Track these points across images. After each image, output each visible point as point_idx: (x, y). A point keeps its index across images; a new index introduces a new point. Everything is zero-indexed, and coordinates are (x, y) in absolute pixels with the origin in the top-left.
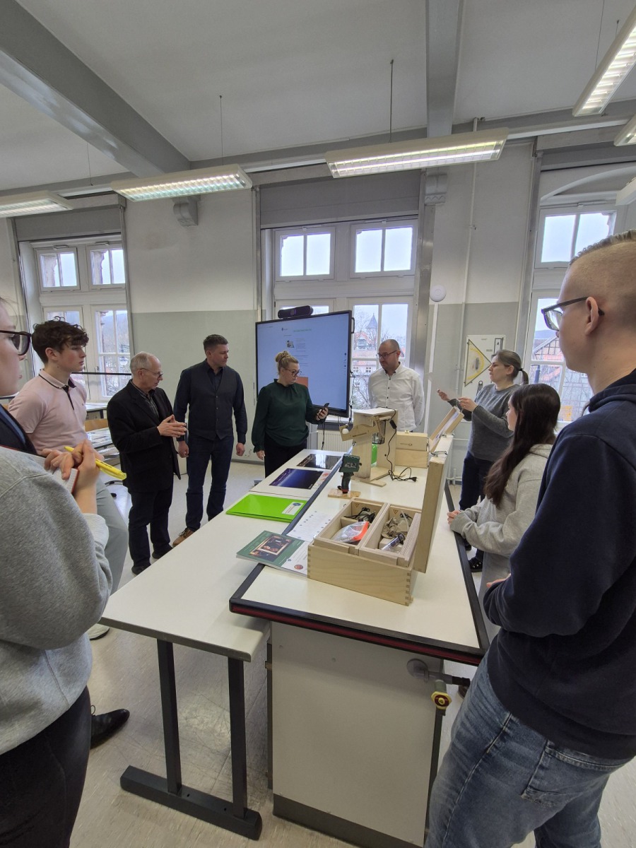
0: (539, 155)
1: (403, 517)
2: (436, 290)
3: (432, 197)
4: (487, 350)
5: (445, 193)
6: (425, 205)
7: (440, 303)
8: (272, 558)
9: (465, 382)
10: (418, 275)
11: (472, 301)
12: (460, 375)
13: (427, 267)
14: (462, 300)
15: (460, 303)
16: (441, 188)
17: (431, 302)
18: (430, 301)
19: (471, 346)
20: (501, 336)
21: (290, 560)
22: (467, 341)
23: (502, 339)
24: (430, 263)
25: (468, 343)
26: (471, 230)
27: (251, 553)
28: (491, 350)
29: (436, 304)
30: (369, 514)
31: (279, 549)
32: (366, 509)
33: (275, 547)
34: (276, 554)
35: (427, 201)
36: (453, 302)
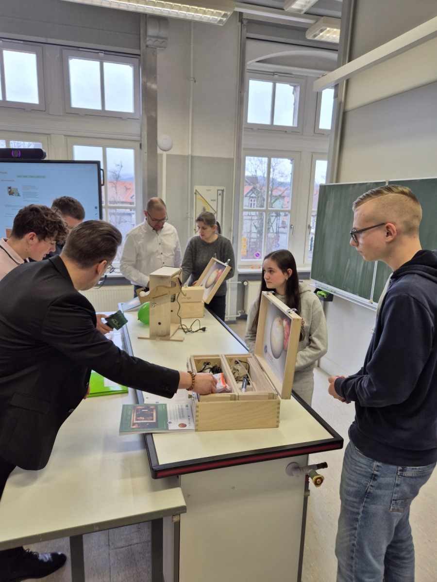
0: (245, 22)
1: (238, 363)
2: (162, 139)
3: (154, 39)
4: (212, 200)
5: (166, 39)
6: (147, 46)
7: (168, 152)
8: (155, 425)
9: (195, 230)
10: (145, 121)
11: (197, 153)
12: (191, 222)
13: (153, 114)
14: (188, 152)
15: (186, 154)
16: (163, 33)
17: (159, 151)
18: (158, 149)
19: (198, 196)
20: (221, 188)
21: (170, 423)
22: (195, 191)
23: (223, 191)
24: (156, 110)
25: (195, 193)
26: (192, 82)
27: (132, 427)
28: (215, 200)
29: (165, 154)
30: (211, 366)
31: (153, 416)
32: (208, 364)
33: (148, 416)
34: (154, 421)
35: (149, 43)
36: (179, 153)
